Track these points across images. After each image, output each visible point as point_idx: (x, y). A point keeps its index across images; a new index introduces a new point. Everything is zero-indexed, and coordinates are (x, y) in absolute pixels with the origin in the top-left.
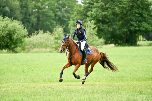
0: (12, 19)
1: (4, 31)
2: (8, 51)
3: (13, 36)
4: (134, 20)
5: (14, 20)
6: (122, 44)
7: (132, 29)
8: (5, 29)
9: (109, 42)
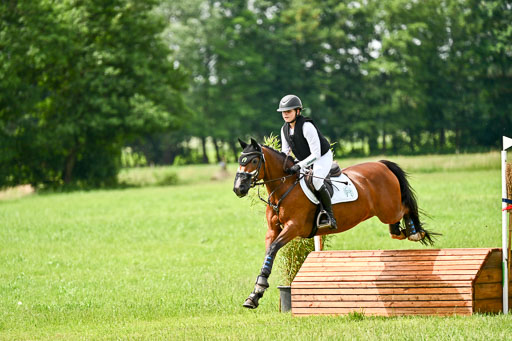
4: (101, 89)
6: (61, 182)
7: (93, 124)
9: (11, 178)
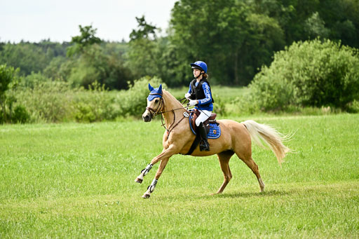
0: (339, 44)
1: (322, 69)
2: (333, 108)
3: (342, 79)
5: (343, 46)
8: (325, 63)
